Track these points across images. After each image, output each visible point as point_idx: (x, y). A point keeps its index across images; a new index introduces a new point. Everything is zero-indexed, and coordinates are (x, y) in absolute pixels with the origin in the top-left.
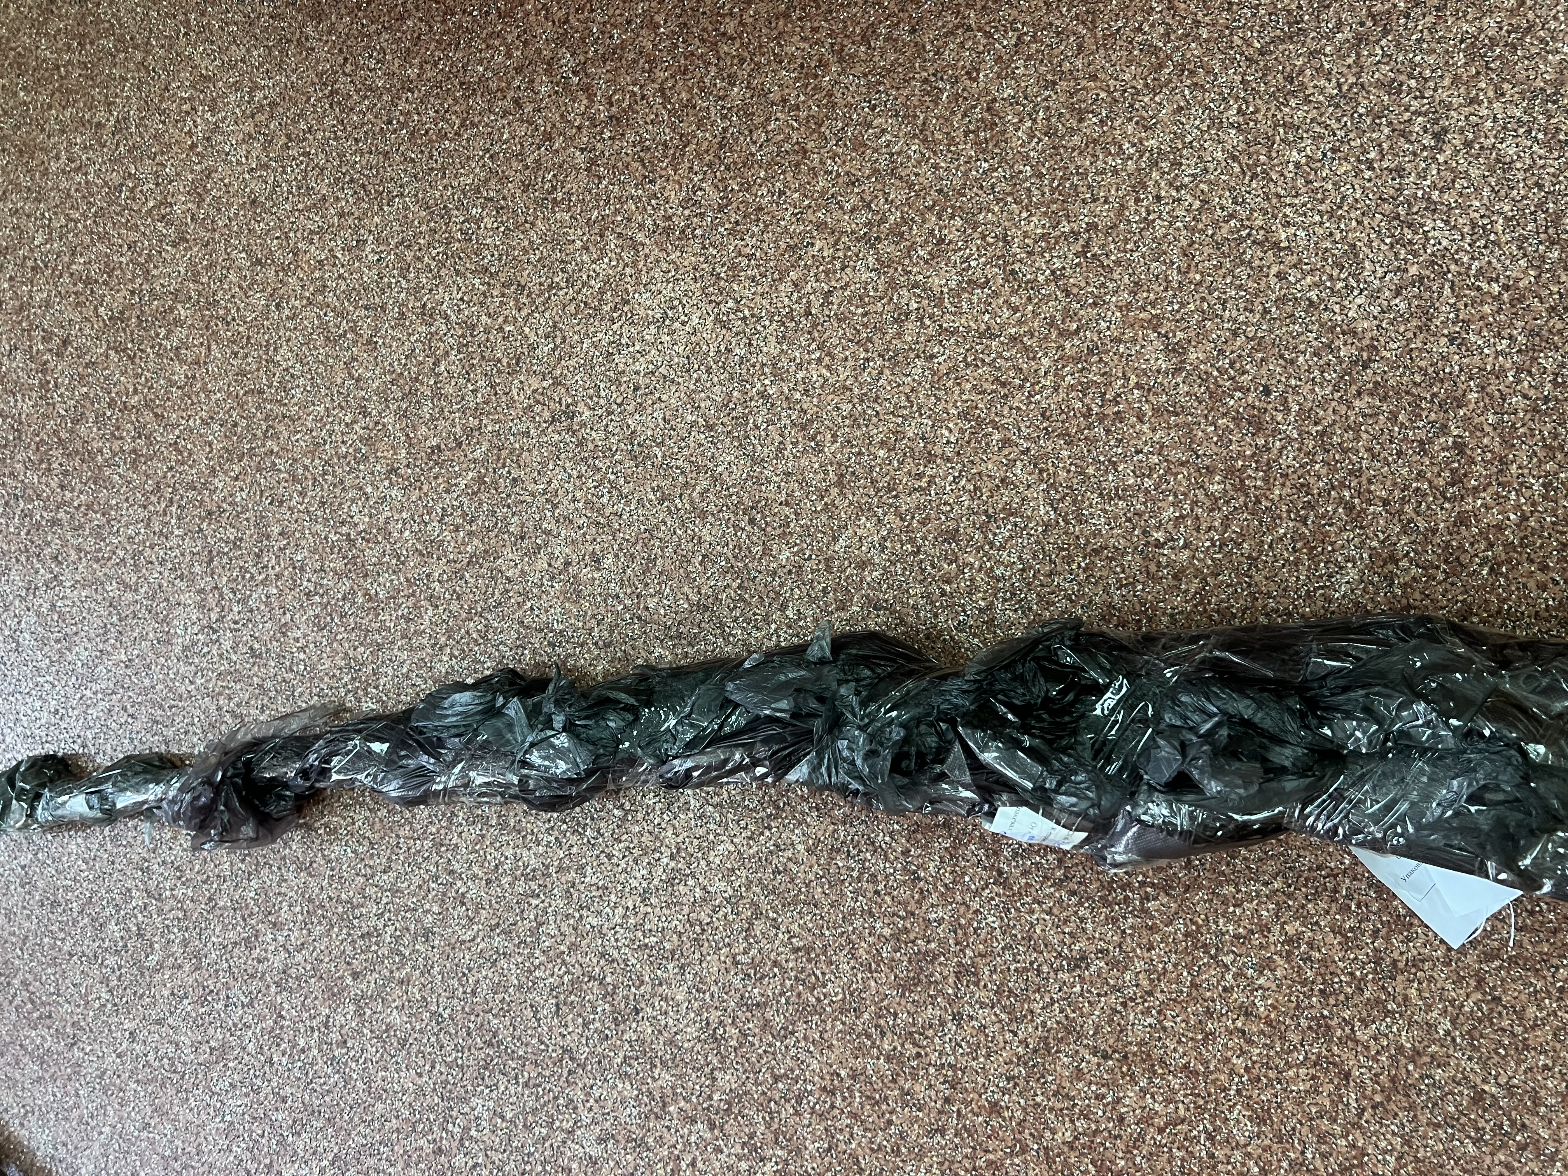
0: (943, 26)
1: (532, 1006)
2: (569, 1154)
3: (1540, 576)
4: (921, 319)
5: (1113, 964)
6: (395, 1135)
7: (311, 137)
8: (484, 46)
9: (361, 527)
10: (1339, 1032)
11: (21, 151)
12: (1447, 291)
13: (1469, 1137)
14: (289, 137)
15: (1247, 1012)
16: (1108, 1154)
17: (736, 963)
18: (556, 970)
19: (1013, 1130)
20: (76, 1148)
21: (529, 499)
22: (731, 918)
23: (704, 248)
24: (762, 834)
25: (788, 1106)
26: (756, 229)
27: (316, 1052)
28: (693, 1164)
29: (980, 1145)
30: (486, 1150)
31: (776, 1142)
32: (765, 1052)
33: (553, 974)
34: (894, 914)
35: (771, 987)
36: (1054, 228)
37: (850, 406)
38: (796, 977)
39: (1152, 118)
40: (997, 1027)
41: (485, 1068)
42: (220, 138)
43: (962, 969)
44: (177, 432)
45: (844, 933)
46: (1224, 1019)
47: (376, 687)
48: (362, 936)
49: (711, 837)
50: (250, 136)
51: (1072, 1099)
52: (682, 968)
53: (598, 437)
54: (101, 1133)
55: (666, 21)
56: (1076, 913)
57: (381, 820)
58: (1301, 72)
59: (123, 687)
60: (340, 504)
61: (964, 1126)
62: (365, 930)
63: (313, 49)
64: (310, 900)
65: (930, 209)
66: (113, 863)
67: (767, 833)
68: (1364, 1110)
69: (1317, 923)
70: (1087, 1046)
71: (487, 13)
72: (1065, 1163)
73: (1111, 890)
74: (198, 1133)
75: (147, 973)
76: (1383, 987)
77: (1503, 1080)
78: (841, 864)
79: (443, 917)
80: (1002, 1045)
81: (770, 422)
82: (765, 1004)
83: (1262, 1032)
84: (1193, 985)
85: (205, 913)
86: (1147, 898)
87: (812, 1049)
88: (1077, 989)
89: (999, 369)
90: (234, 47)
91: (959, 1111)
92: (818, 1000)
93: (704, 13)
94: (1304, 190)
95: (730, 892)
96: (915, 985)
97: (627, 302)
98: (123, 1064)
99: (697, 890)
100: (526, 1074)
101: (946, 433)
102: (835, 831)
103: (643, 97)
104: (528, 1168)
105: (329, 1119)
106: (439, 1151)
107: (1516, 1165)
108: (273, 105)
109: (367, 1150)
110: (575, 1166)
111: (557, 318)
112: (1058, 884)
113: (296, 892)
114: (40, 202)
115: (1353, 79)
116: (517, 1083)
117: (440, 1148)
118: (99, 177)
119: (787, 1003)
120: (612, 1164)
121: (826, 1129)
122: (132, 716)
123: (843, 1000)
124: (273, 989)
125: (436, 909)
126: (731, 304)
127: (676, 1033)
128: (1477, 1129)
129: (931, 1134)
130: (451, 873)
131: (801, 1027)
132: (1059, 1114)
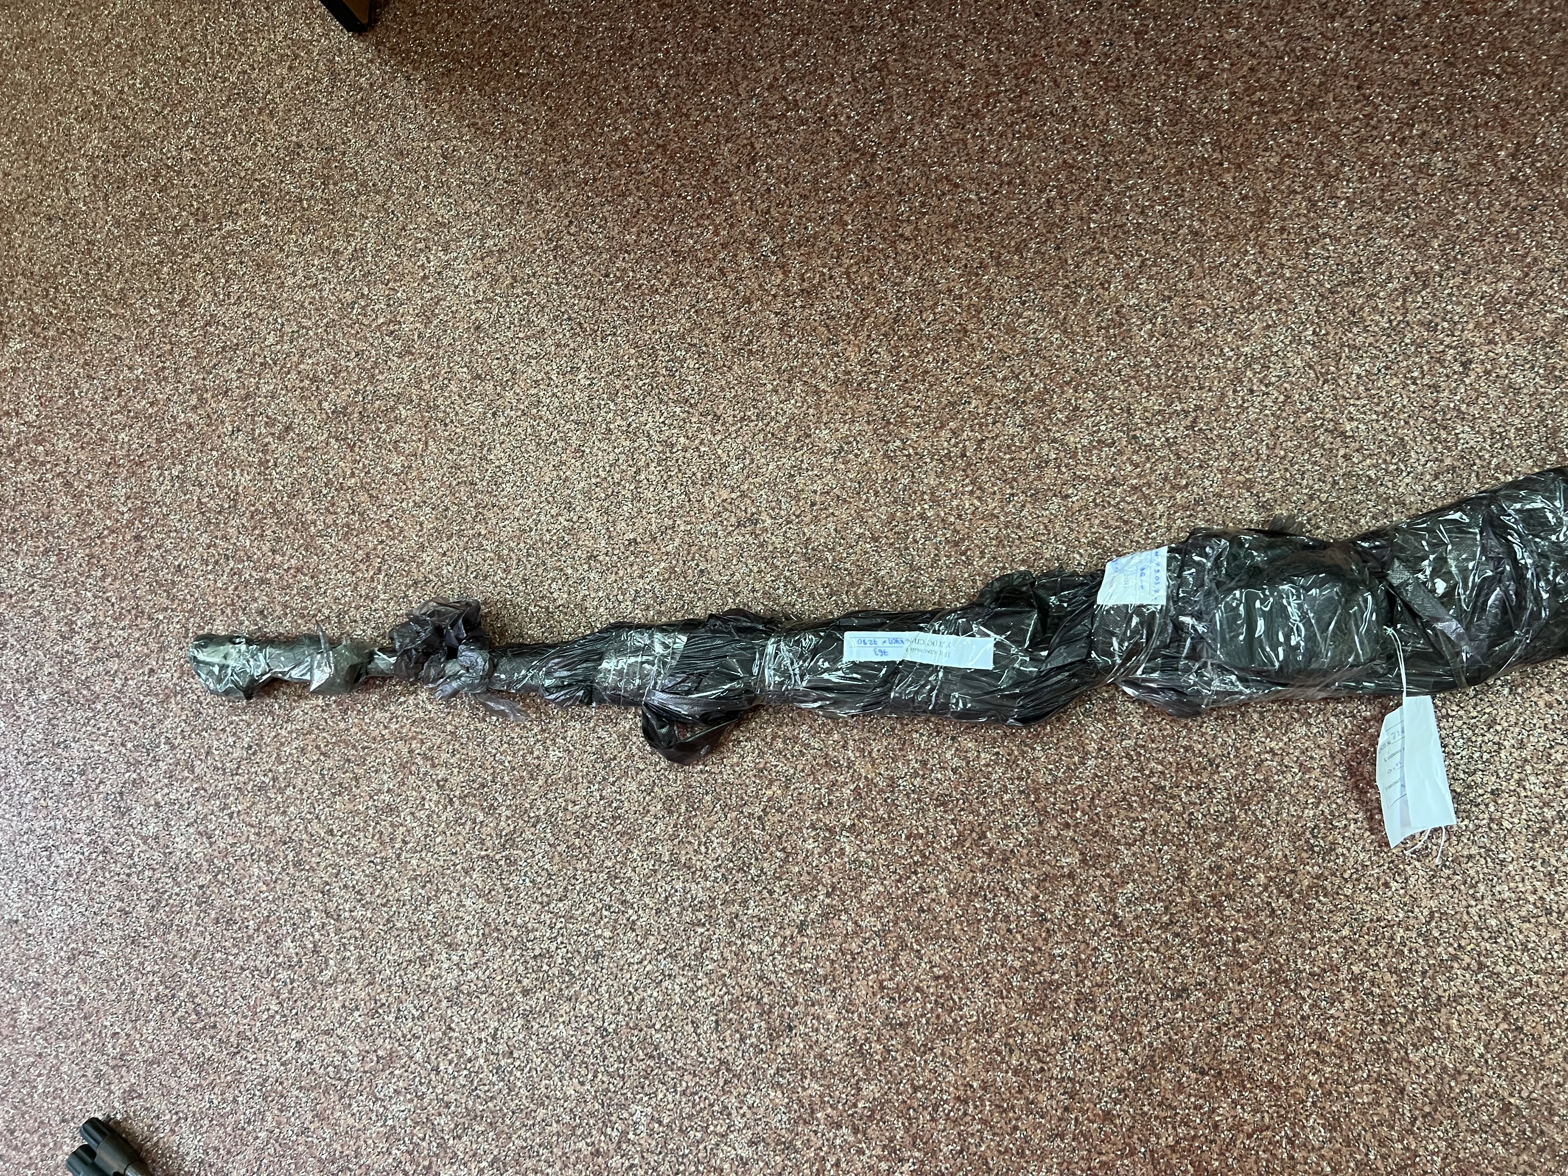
0: (1082, 247)
1: (693, 1022)
2: (721, 1155)
3: (1547, 697)
4: (1059, 467)
5: (1210, 994)
6: (555, 1138)
7: (535, 281)
8: (695, 224)
9: (560, 602)
10: (1395, 1055)
11: (258, 265)
12: (1473, 479)
13: (1499, 1141)
14: (514, 278)
15: (1321, 1037)
16: (1204, 1156)
17: (882, 988)
18: (717, 990)
19: (1123, 1136)
20: (229, 1152)
21: (714, 588)
22: (879, 949)
23: (877, 398)
24: (909, 878)
25: (925, 1113)
26: (922, 388)
27: (482, 1061)
28: (837, 1164)
29: (1095, 1148)
30: (642, 1152)
31: (914, 1144)
32: (906, 1065)
33: (714, 995)
34: (1024, 949)
35: (914, 1009)
36: (1169, 406)
37: (997, 530)
38: (936, 1001)
39: (1247, 331)
40: (1111, 1045)
41: (646, 1078)
42: (451, 273)
43: (1081, 997)
44: (390, 512)
45: (978, 964)
46: (1302, 1042)
47: (564, 738)
48: (535, 957)
49: (864, 878)
50: (479, 275)
51: (1175, 1108)
52: (834, 991)
53: (778, 541)
54: (257, 1138)
55: (853, 221)
56: (1179, 951)
57: (560, 854)
58: (1361, 309)
59: (318, 728)
60: (541, 582)
61: (1081, 1131)
62: (537, 952)
63: (542, 211)
64: (487, 924)
65: (1068, 383)
66: (294, 885)
67: (914, 878)
68: (1416, 1119)
69: (1377, 964)
70: (1187, 1064)
71: (699, 199)
72: (1168, 1164)
73: (1209, 933)
74: (358, 1137)
75: (319, 987)
76: (1430, 1018)
77: (1525, 1094)
78: (978, 906)
79: (614, 942)
80: (1114, 1062)
81: (927, 538)
82: (908, 1024)
83: (1333, 1054)
84: (1277, 1014)
85: (382, 933)
86: (1238, 940)
87: (948, 1063)
88: (1180, 1015)
89: (1122, 510)
90: (469, 202)
91: (1076, 1119)
92: (955, 1021)
93: (886, 218)
94: (1363, 395)
95: (879, 926)
96: (1041, 1010)
97: (810, 436)
98: (287, 1071)
99: (850, 923)
100: (684, 1084)
101: (1078, 557)
102: (974, 877)
103: (831, 277)
104: (682, 1168)
105: (491, 1123)
106: (597, 1153)
107: (1537, 1164)
108: (502, 251)
109: (527, 1151)
110: (726, 1166)
111: (747, 444)
112: (1165, 927)
113: (474, 916)
114: (274, 309)
115: (1400, 318)
116: (676, 1091)
117: (598, 1151)
118: (333, 294)
119: (927, 1023)
120: (761, 1164)
121: (959, 1134)
122: (324, 754)
123: (978, 1021)
124: (444, 1003)
125: (607, 934)
126: (898, 443)
127: (826, 1048)
128: (1506, 1135)
129: (1052, 1139)
130: (624, 902)
131: (939, 1044)
132: (1163, 1121)
